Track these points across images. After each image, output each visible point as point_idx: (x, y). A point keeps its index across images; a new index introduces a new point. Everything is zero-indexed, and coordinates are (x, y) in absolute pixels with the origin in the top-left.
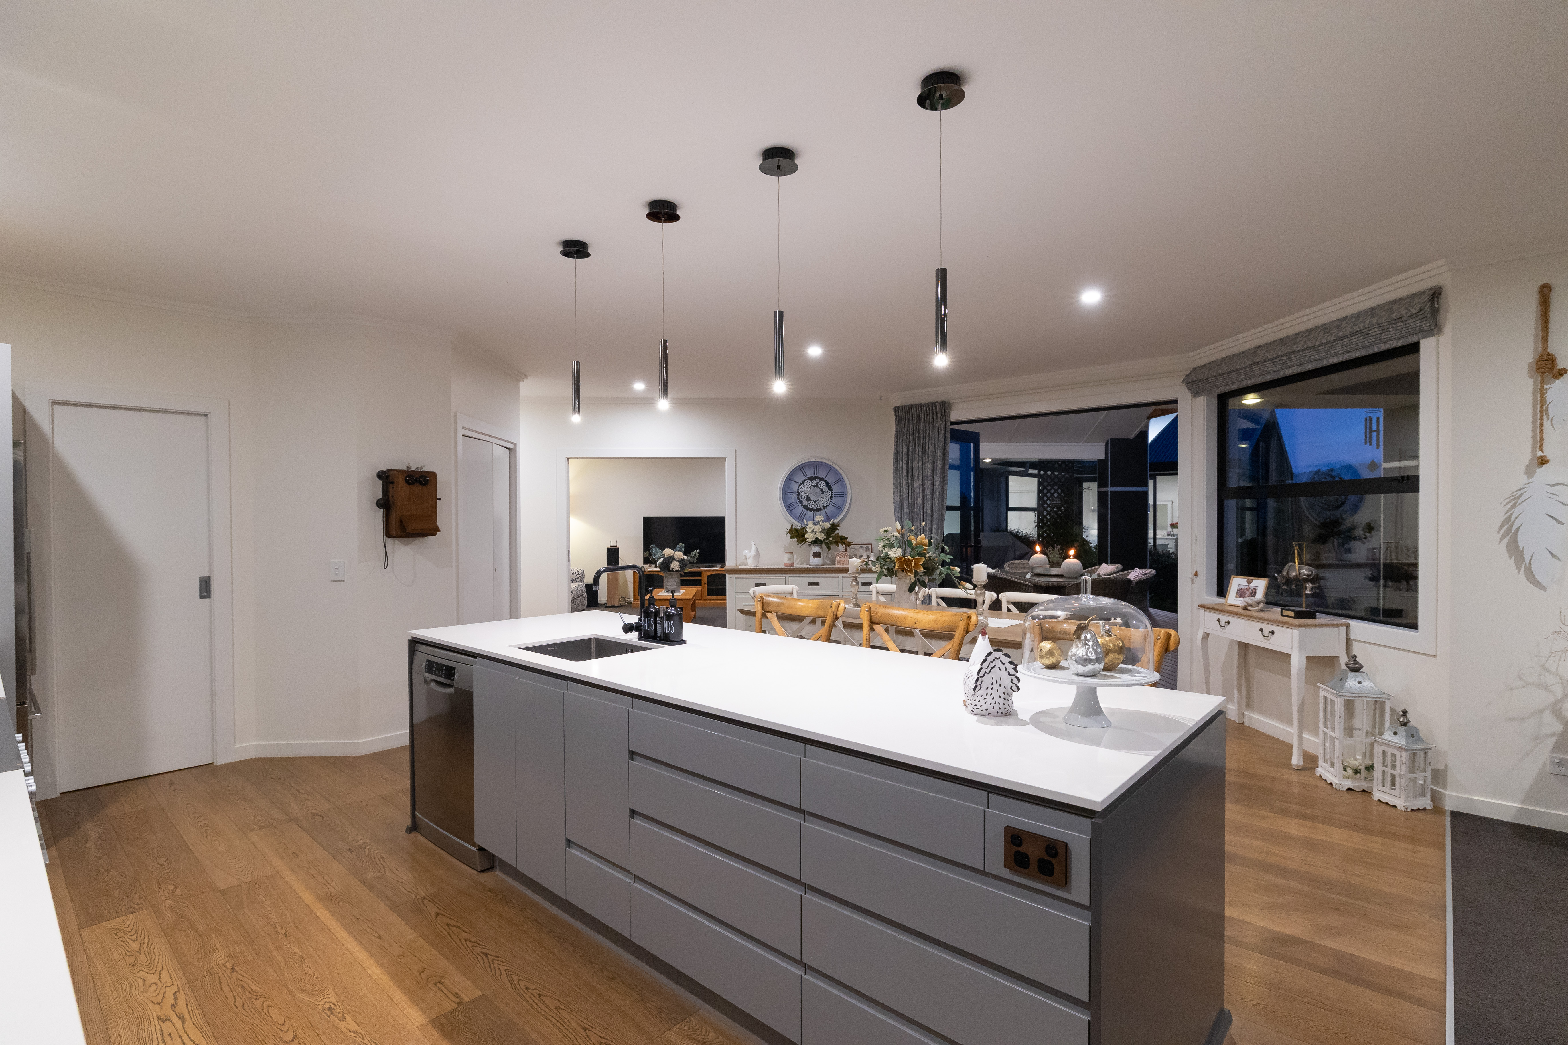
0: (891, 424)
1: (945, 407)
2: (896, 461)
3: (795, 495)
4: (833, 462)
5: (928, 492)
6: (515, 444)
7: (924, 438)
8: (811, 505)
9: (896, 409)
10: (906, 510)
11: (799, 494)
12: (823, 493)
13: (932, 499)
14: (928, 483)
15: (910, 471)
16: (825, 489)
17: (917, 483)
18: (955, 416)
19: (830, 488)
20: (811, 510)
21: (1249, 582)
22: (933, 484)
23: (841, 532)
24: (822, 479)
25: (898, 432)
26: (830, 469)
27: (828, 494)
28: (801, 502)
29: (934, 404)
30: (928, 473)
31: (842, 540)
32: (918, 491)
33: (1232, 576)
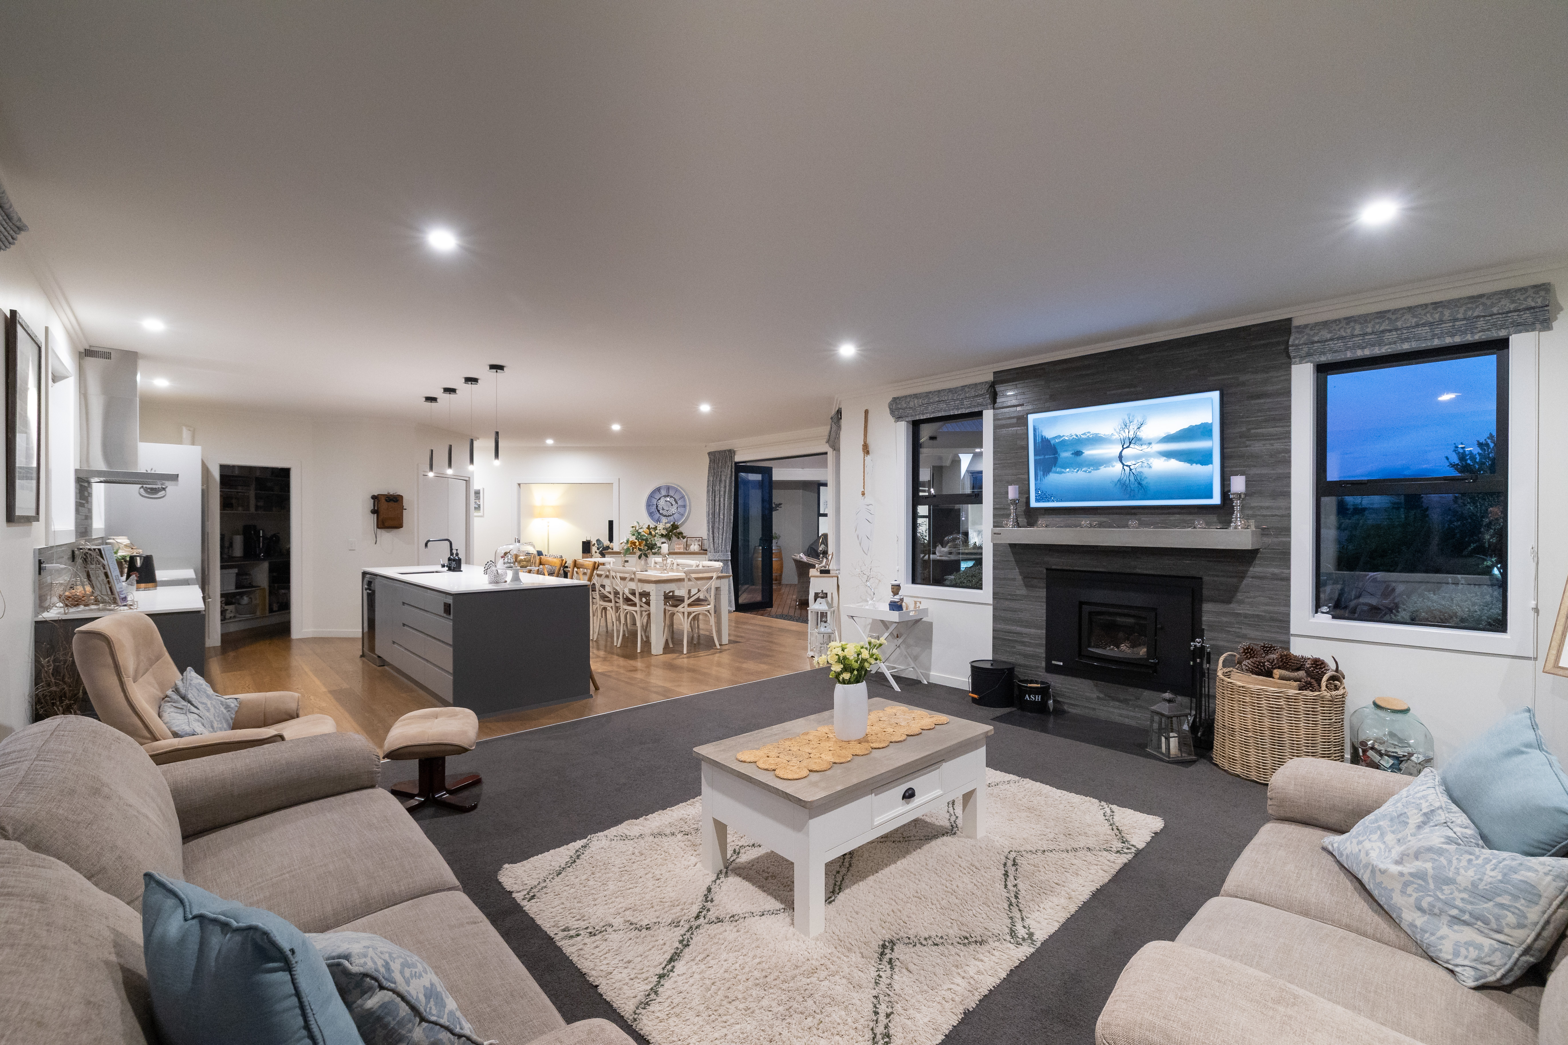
0: (707, 463)
1: (731, 453)
2: (708, 486)
3: (655, 507)
4: (678, 486)
5: (722, 505)
6: (470, 478)
7: (721, 472)
8: (665, 513)
9: (709, 454)
10: (711, 516)
11: (657, 506)
12: (672, 505)
13: (724, 509)
14: (722, 499)
15: (714, 491)
16: (674, 503)
17: (717, 500)
18: (737, 459)
19: (676, 503)
20: (665, 516)
22: (724, 500)
23: (681, 529)
24: (671, 497)
25: (710, 467)
26: (677, 490)
27: (675, 506)
28: (658, 511)
29: (725, 451)
30: (722, 493)
31: (680, 535)
32: (717, 504)
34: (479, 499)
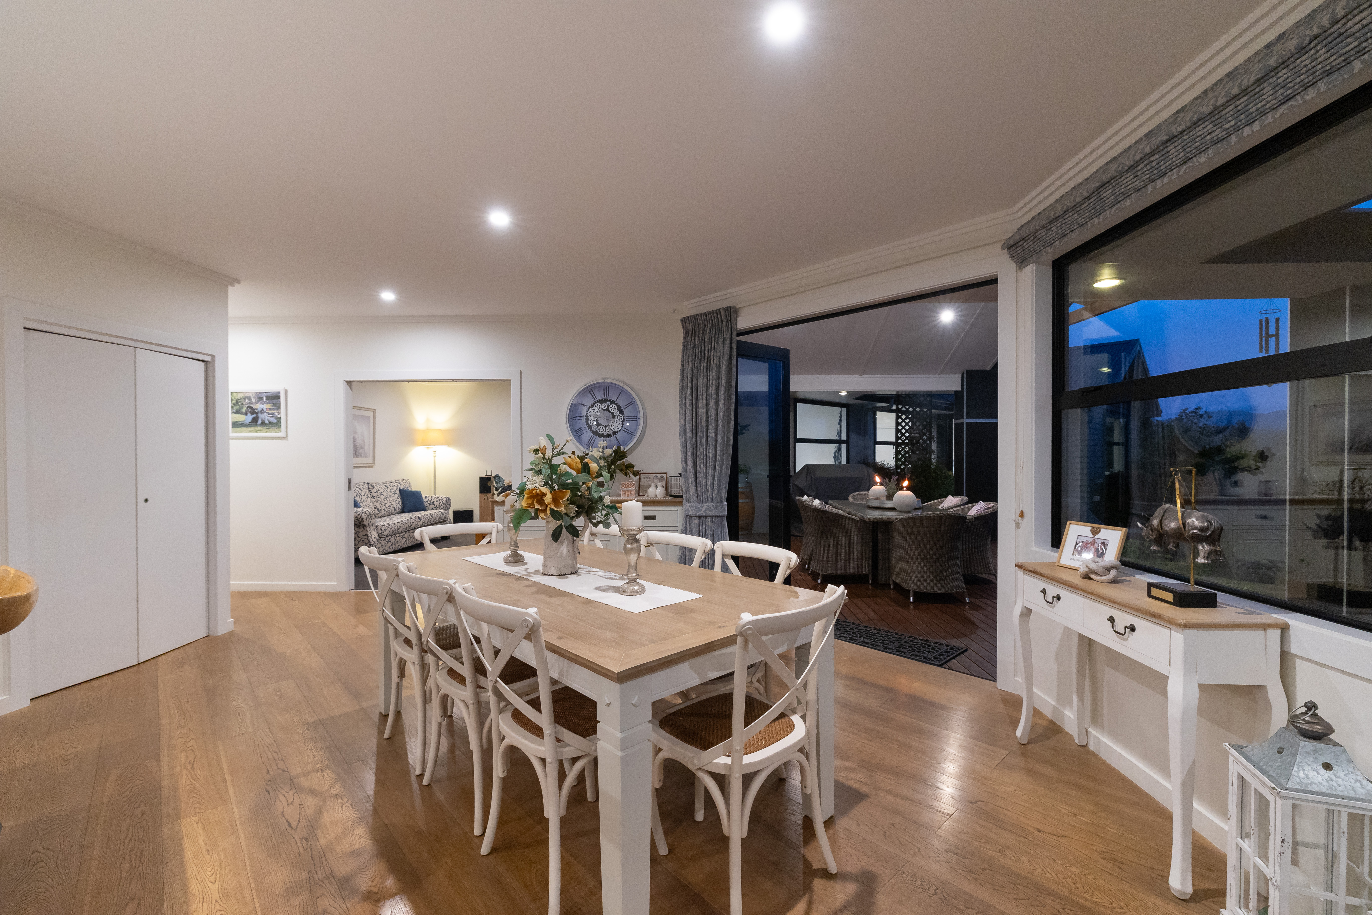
0: (677, 336)
1: (731, 313)
2: (682, 380)
3: (584, 420)
4: (624, 383)
5: (712, 413)
6: (213, 356)
7: (710, 351)
8: (601, 430)
9: (684, 321)
10: (689, 434)
11: (587, 419)
12: (614, 417)
13: (717, 421)
14: (712, 402)
15: (695, 389)
16: (616, 413)
17: (702, 403)
18: (743, 323)
19: (621, 412)
20: (601, 436)
21: (1095, 532)
22: (717, 404)
23: (629, 459)
24: (613, 402)
25: (685, 346)
26: (622, 391)
27: (619, 418)
28: (590, 427)
29: (718, 312)
30: (712, 390)
31: (628, 469)
32: (702, 411)
33: (1068, 522)
34: (279, 408)
